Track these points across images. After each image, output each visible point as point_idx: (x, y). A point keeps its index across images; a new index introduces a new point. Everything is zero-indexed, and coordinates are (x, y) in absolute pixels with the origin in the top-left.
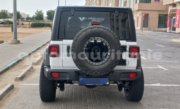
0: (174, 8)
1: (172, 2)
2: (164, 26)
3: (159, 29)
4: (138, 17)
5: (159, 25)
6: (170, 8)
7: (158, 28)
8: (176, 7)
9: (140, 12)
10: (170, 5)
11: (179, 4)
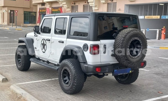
0: (43, 7)
1: (41, 2)
2: (29, 22)
3: (25, 25)
4: (3, 13)
5: (25, 21)
6: (39, 7)
7: (24, 23)
8: (44, 6)
9: (6, 9)
10: (39, 4)
11: (48, 4)
